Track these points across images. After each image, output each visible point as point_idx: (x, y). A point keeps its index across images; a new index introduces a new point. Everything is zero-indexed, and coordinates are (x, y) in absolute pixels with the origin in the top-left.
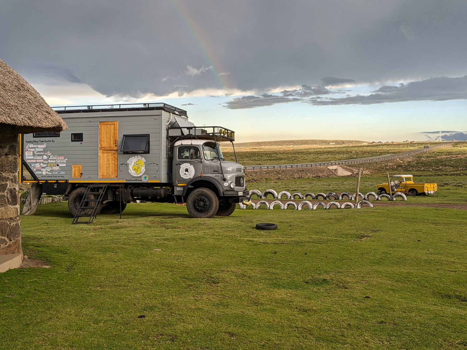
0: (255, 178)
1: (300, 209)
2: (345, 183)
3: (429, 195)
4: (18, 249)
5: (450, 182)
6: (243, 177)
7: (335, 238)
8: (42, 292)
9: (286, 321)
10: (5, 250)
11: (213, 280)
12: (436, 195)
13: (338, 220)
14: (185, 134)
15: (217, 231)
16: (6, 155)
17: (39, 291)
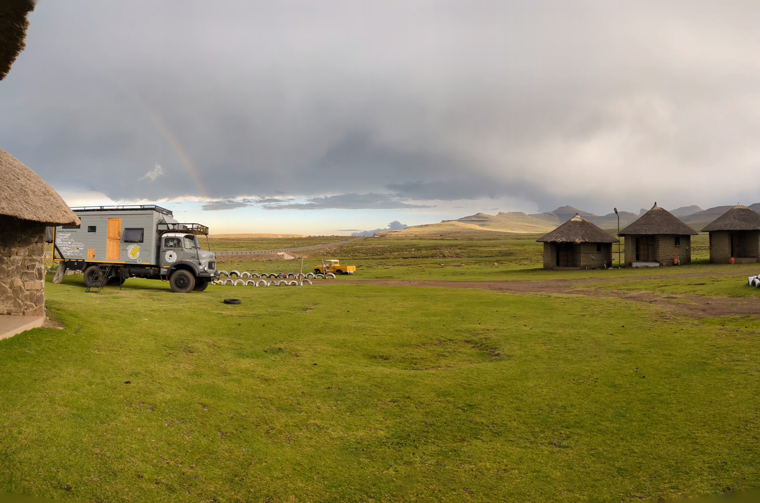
0: (223, 261)
1: (257, 285)
2: (290, 265)
3: (350, 274)
4: (42, 313)
5: (364, 264)
6: (214, 262)
7: (286, 311)
8: (53, 350)
9: (251, 392)
10: (32, 313)
11: (189, 349)
12: (355, 274)
13: (288, 296)
14: (171, 229)
15: (193, 304)
16: (36, 243)
17: (51, 349)
